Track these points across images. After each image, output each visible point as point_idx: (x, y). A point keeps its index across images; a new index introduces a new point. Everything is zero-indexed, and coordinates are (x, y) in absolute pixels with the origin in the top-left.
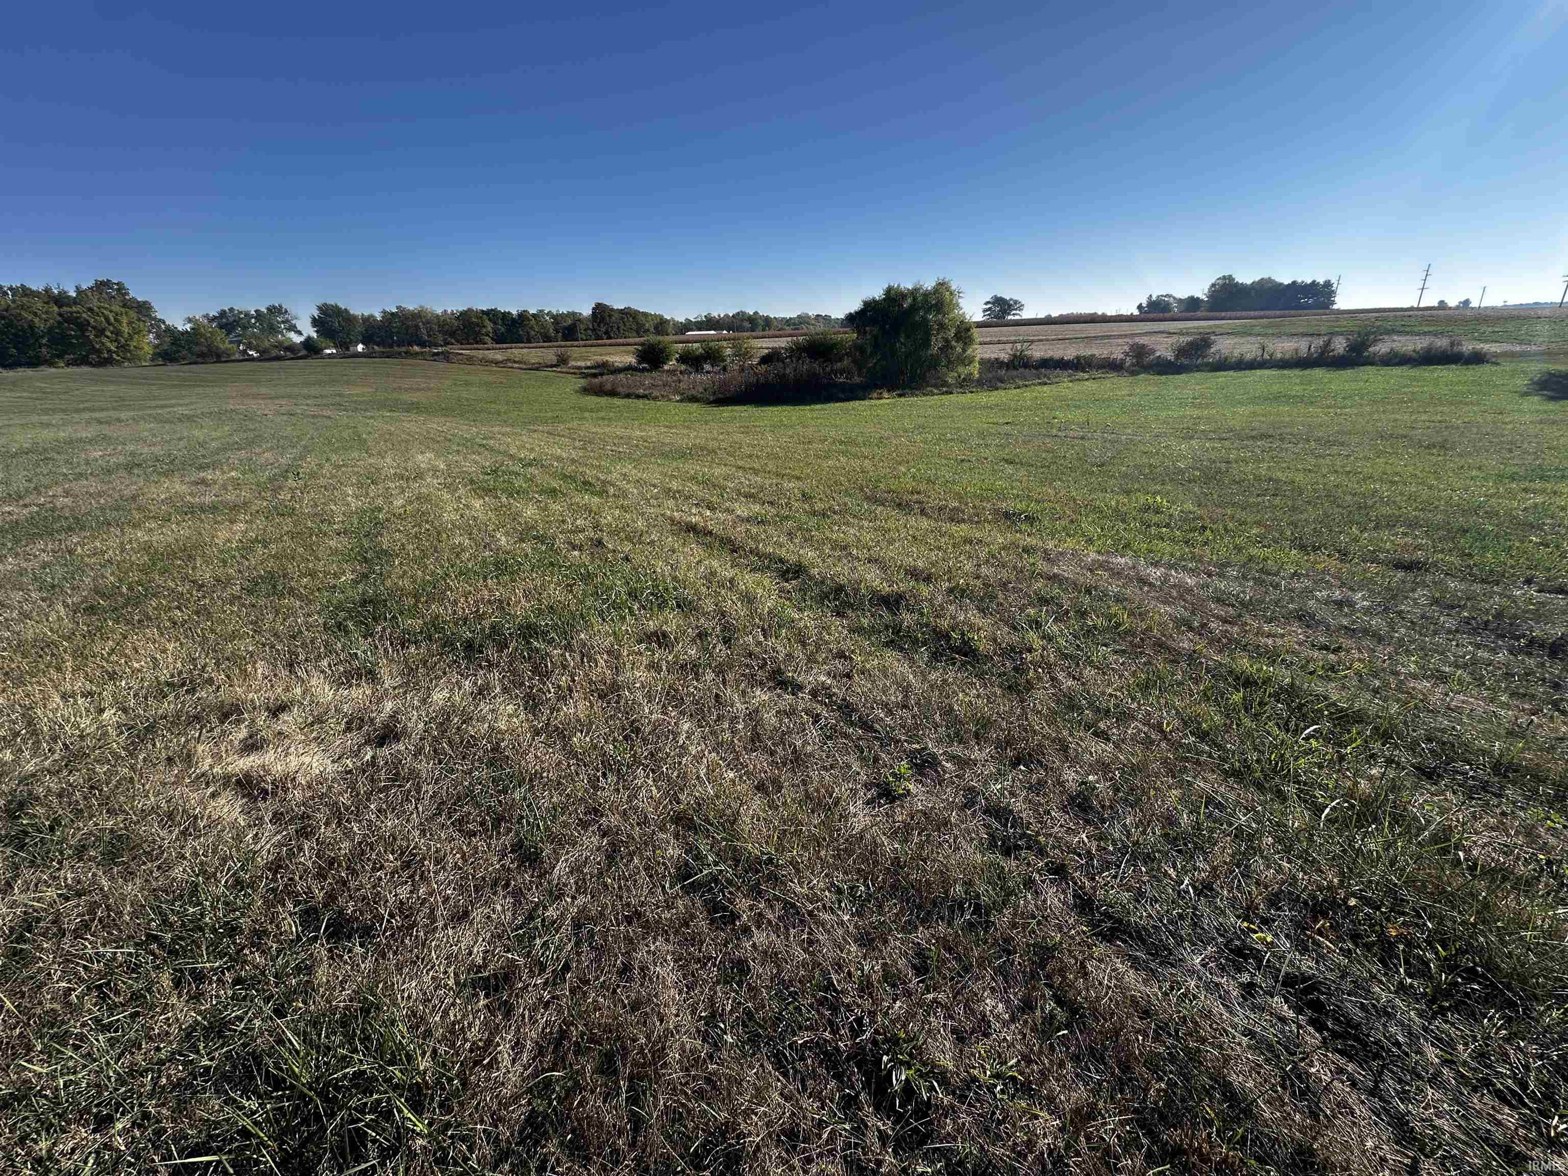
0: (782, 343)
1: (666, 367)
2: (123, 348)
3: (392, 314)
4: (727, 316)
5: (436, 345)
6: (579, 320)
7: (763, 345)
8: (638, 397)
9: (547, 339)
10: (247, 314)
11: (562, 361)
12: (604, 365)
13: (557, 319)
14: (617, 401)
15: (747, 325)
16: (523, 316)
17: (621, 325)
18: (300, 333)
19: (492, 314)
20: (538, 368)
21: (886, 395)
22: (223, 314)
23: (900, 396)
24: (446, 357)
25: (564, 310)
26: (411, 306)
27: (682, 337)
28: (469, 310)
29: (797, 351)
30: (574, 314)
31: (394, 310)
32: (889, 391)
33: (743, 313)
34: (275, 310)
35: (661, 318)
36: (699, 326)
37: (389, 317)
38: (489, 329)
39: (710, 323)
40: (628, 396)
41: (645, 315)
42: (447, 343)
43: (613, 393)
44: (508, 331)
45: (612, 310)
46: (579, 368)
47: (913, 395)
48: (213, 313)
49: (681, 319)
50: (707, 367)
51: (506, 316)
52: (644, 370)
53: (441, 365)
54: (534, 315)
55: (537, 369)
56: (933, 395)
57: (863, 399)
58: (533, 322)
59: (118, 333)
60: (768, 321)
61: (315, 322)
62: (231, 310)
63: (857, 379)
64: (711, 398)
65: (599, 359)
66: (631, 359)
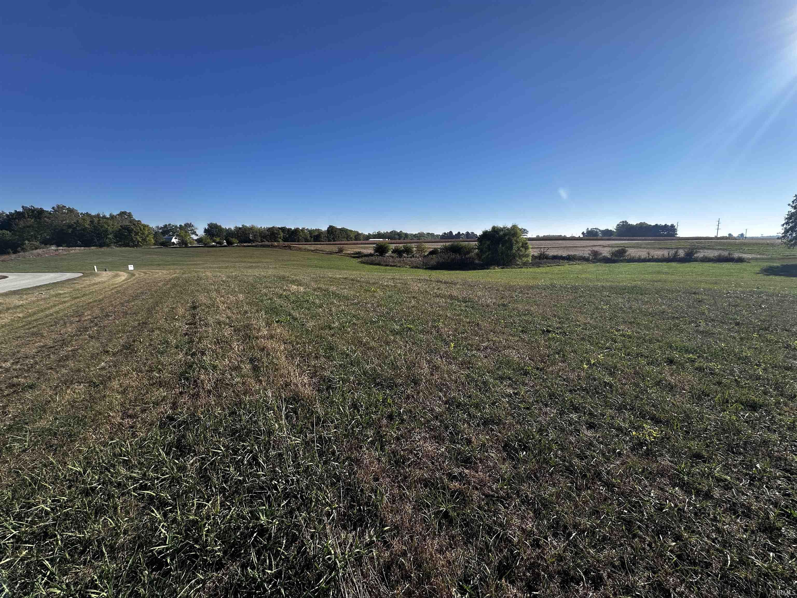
0: (439, 246)
1: (387, 255)
4: (387, 232)
6: (321, 233)
7: (428, 246)
9: (306, 240)
11: (340, 251)
12: (359, 253)
13: (311, 232)
15: (397, 237)
16: (297, 230)
20: (331, 253)
21: (497, 268)
22: (166, 226)
25: (314, 228)
26: (248, 225)
28: (274, 227)
29: (446, 250)
30: (319, 230)
31: (241, 226)
33: (395, 232)
34: (188, 225)
35: (358, 232)
36: (375, 236)
37: (238, 229)
38: (282, 235)
39: (379, 235)
41: (351, 231)
44: (290, 236)
45: (337, 229)
46: (348, 254)
47: (507, 268)
49: (367, 234)
51: (289, 230)
52: (377, 255)
54: (302, 230)
57: (488, 269)
58: (301, 233)
61: (206, 231)
62: (170, 225)
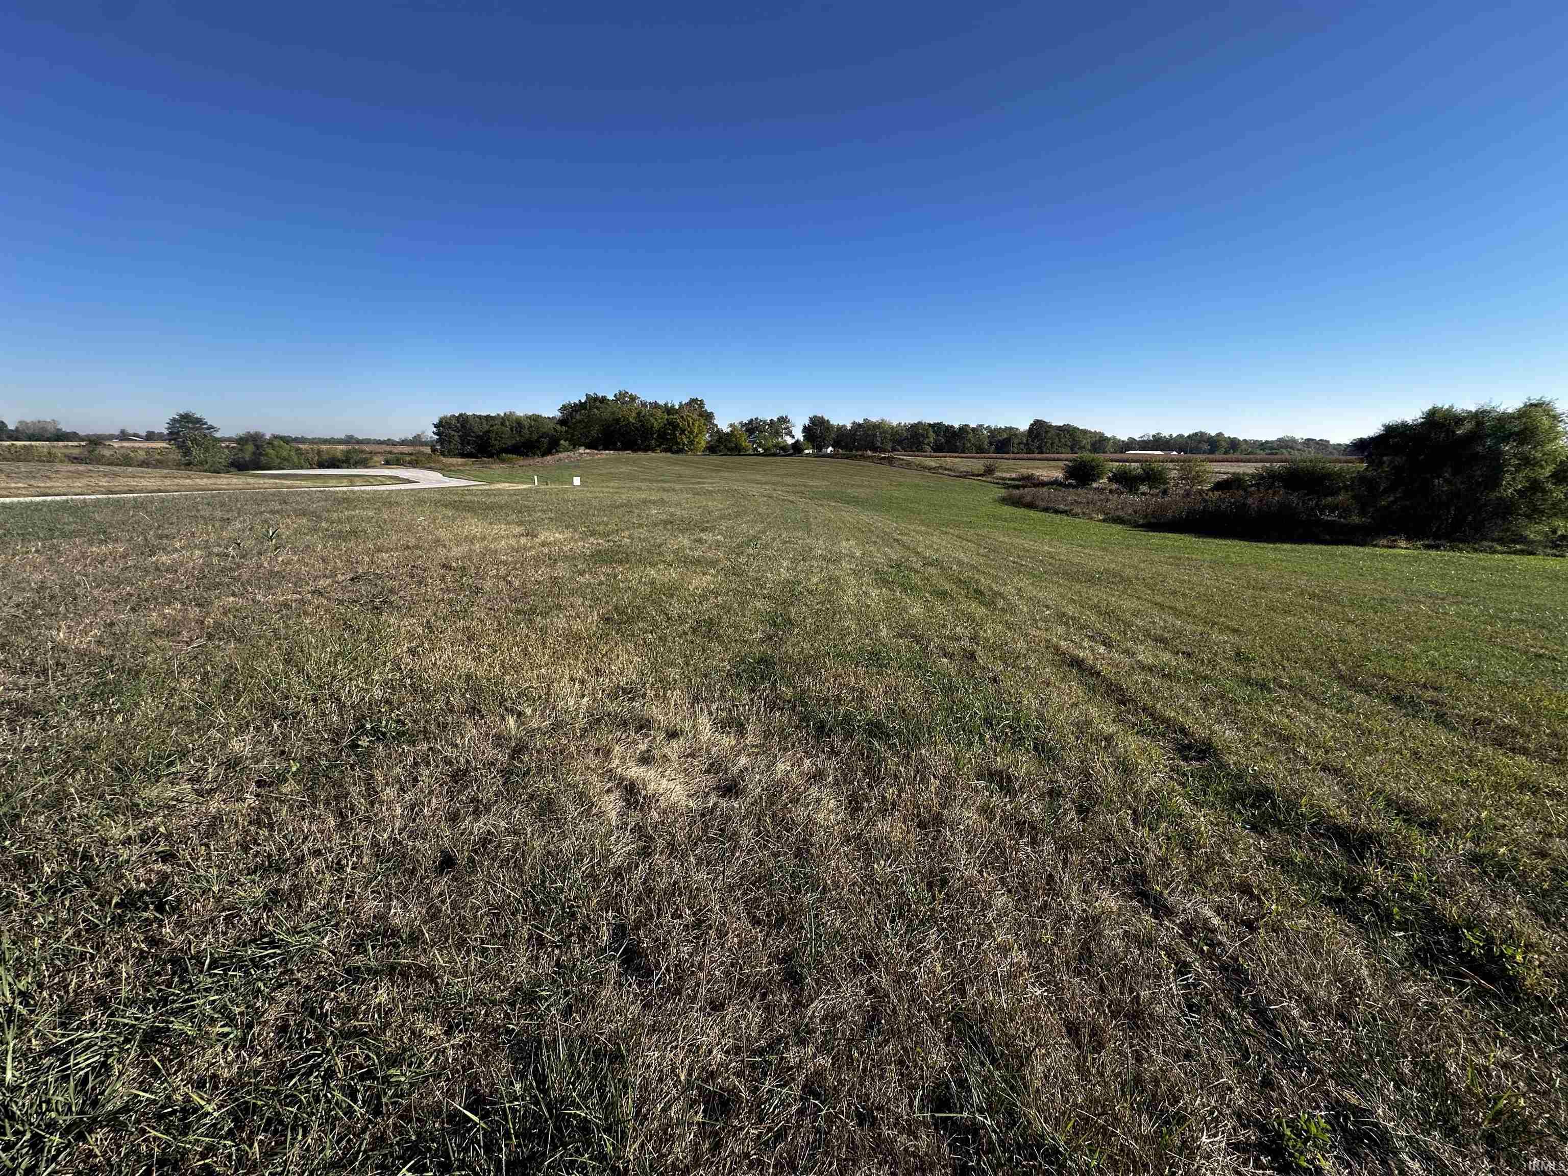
0: (1249, 469)
1: (1095, 485)
2: (691, 442)
3: (860, 425)
4: (1181, 436)
5: (885, 451)
6: (1015, 435)
7: (1222, 470)
8: (1057, 512)
9: (980, 450)
10: (765, 422)
11: (989, 471)
12: (1029, 478)
13: (994, 432)
14: (1032, 513)
15: (1206, 447)
16: (964, 429)
17: (1057, 441)
18: (793, 437)
19: (937, 428)
20: (965, 475)
21: (1403, 544)
22: (751, 421)
23: (1428, 547)
24: (890, 461)
25: (1002, 425)
26: (874, 419)
27: (1118, 456)
28: (920, 423)
29: (1268, 480)
30: (1011, 429)
31: (861, 422)
32: (1408, 539)
33: (1202, 434)
34: (783, 420)
35: (1101, 435)
36: (1144, 445)
37: (857, 426)
38: (932, 440)
39: (1158, 443)
40: (1046, 510)
41: (1085, 432)
42: (894, 450)
43: (1031, 506)
44: (947, 442)
45: (1051, 426)
46: (1003, 479)
47: (1452, 548)
48: (746, 421)
49: (1125, 438)
50: (1144, 488)
51: (949, 428)
52: (1070, 485)
53: (886, 468)
54: (973, 429)
55: (965, 477)
56: (1495, 552)
57: (1363, 544)
58: (971, 436)
59: (691, 432)
60: (1234, 444)
61: (806, 429)
62: (757, 419)
63: (1356, 519)
64: (1141, 522)
65: (1025, 472)
66: (1059, 475)
